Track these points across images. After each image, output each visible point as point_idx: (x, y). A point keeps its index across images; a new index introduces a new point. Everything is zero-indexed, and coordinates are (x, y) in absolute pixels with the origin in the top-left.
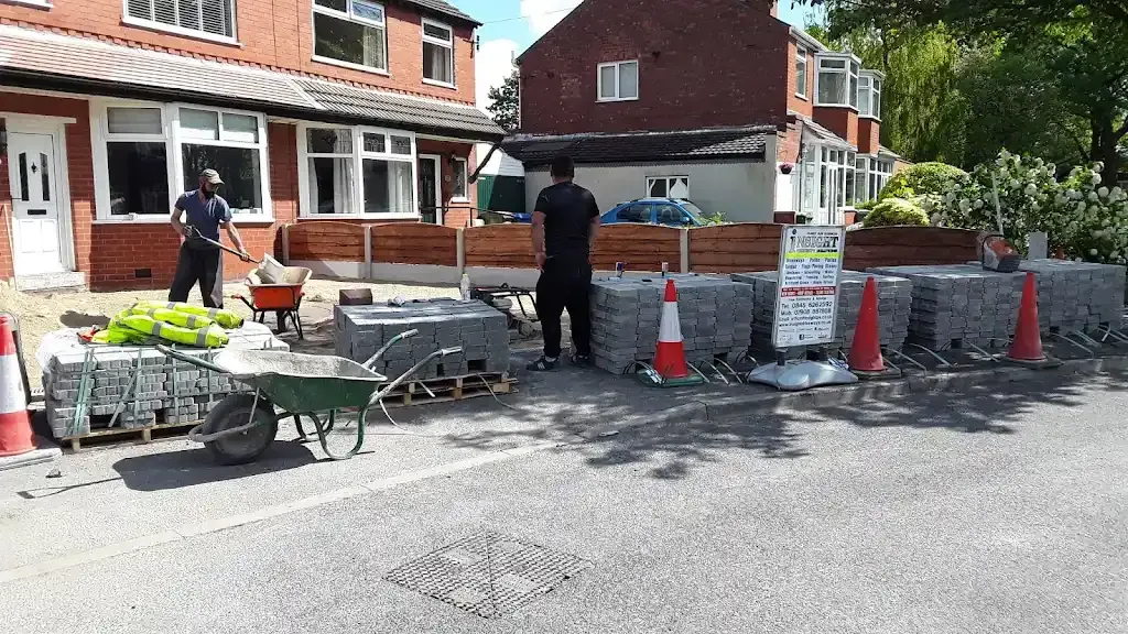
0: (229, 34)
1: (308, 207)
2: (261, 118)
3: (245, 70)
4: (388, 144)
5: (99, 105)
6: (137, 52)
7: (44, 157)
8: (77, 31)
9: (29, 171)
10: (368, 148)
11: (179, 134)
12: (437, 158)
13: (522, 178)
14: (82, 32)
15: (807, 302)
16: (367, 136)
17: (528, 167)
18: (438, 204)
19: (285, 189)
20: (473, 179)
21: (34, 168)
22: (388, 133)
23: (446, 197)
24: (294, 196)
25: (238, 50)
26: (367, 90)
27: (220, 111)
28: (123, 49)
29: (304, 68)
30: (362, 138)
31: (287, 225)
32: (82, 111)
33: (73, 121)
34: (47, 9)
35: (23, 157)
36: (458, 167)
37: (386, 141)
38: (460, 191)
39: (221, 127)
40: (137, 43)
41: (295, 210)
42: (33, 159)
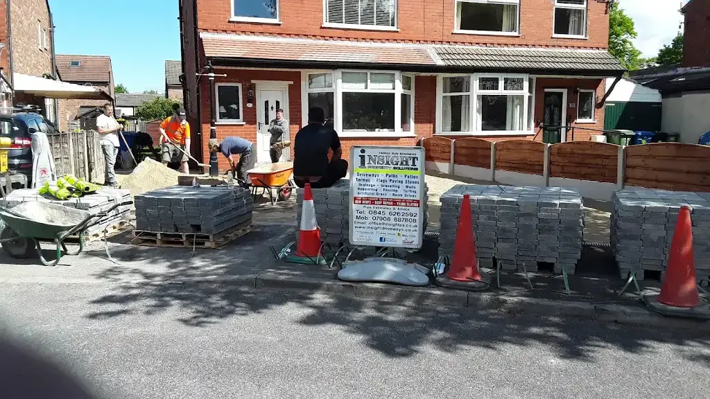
0: (393, 25)
1: (442, 127)
2: (397, 74)
3: (401, 45)
4: (501, 84)
5: (305, 73)
6: (331, 42)
7: (278, 103)
8: (296, 35)
9: (270, 109)
10: (483, 87)
11: (341, 87)
12: (565, 91)
13: (660, 103)
14: (298, 35)
15: (387, 212)
16: (482, 80)
17: (665, 94)
18: (564, 124)
19: (426, 115)
20: (599, 106)
21: (272, 108)
22: (501, 77)
23: (570, 119)
24: (432, 120)
25: (396, 34)
26: (499, 48)
27: (369, 72)
28: (322, 42)
29: (445, 39)
30: (478, 81)
31: (423, 138)
32: (297, 79)
33: (292, 83)
34: (279, 25)
35: (267, 103)
36: (586, 98)
37: (500, 82)
38: (586, 114)
39: (369, 81)
40: (330, 37)
41: (432, 129)
42: (272, 104)
